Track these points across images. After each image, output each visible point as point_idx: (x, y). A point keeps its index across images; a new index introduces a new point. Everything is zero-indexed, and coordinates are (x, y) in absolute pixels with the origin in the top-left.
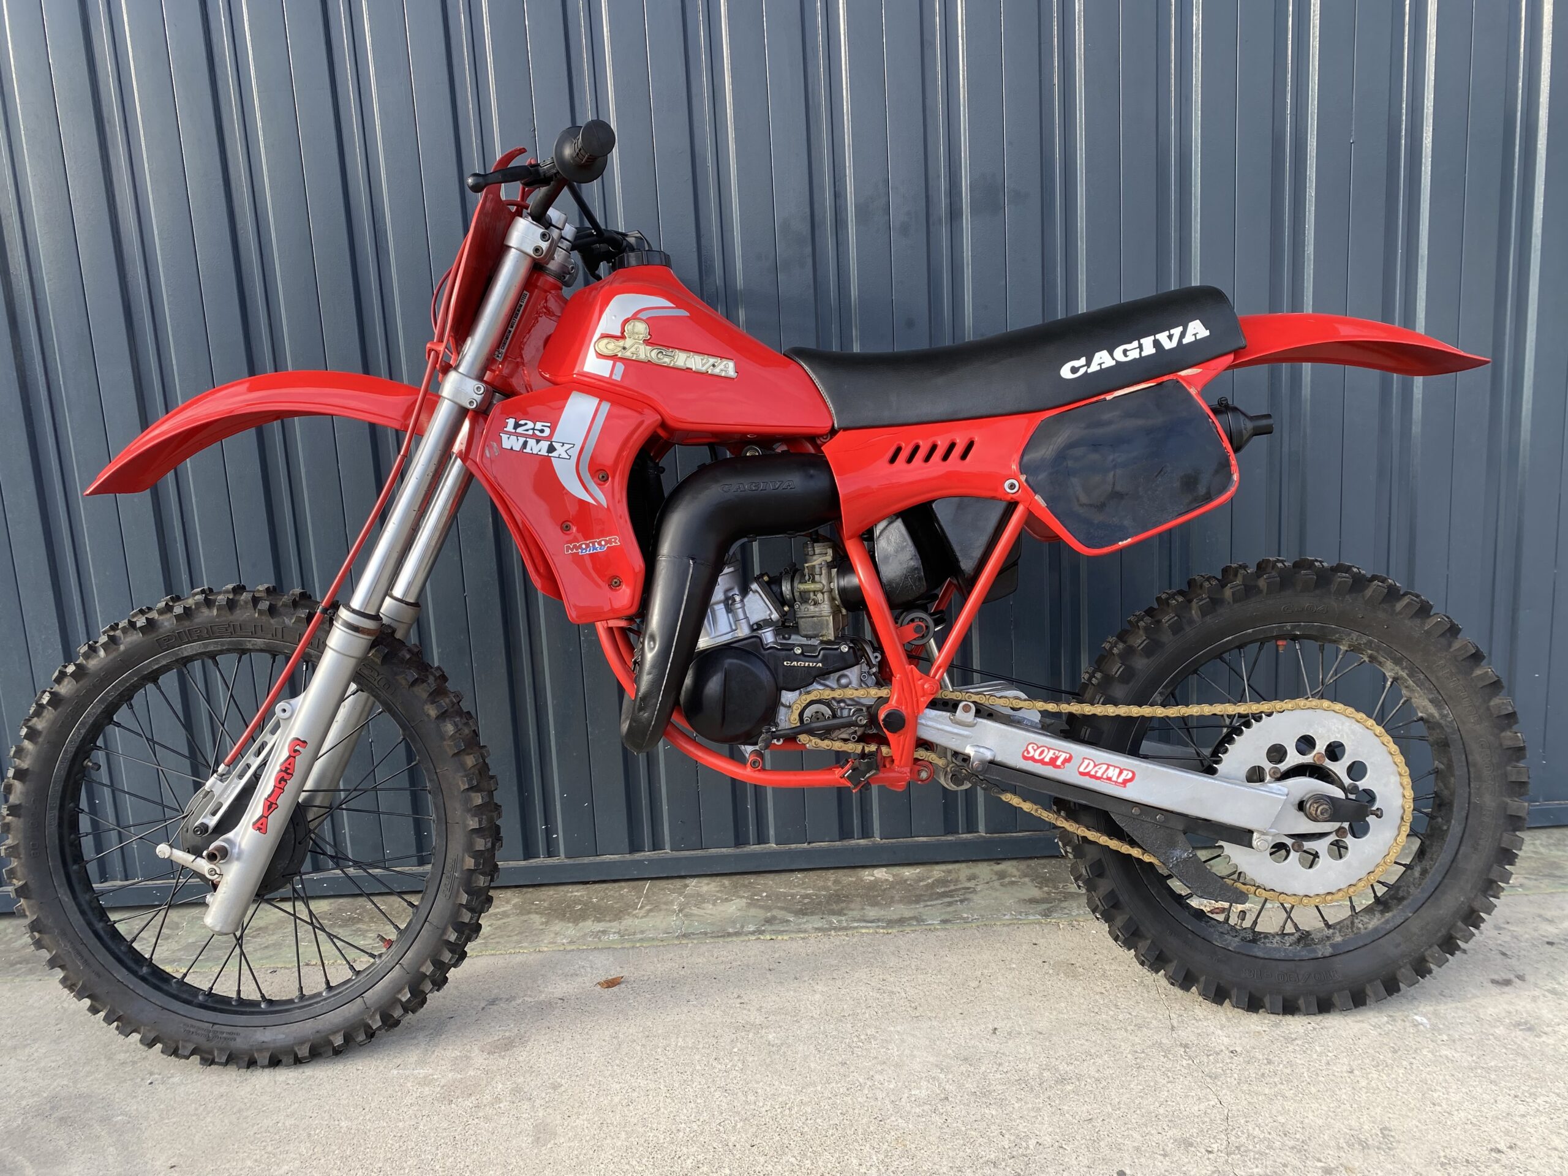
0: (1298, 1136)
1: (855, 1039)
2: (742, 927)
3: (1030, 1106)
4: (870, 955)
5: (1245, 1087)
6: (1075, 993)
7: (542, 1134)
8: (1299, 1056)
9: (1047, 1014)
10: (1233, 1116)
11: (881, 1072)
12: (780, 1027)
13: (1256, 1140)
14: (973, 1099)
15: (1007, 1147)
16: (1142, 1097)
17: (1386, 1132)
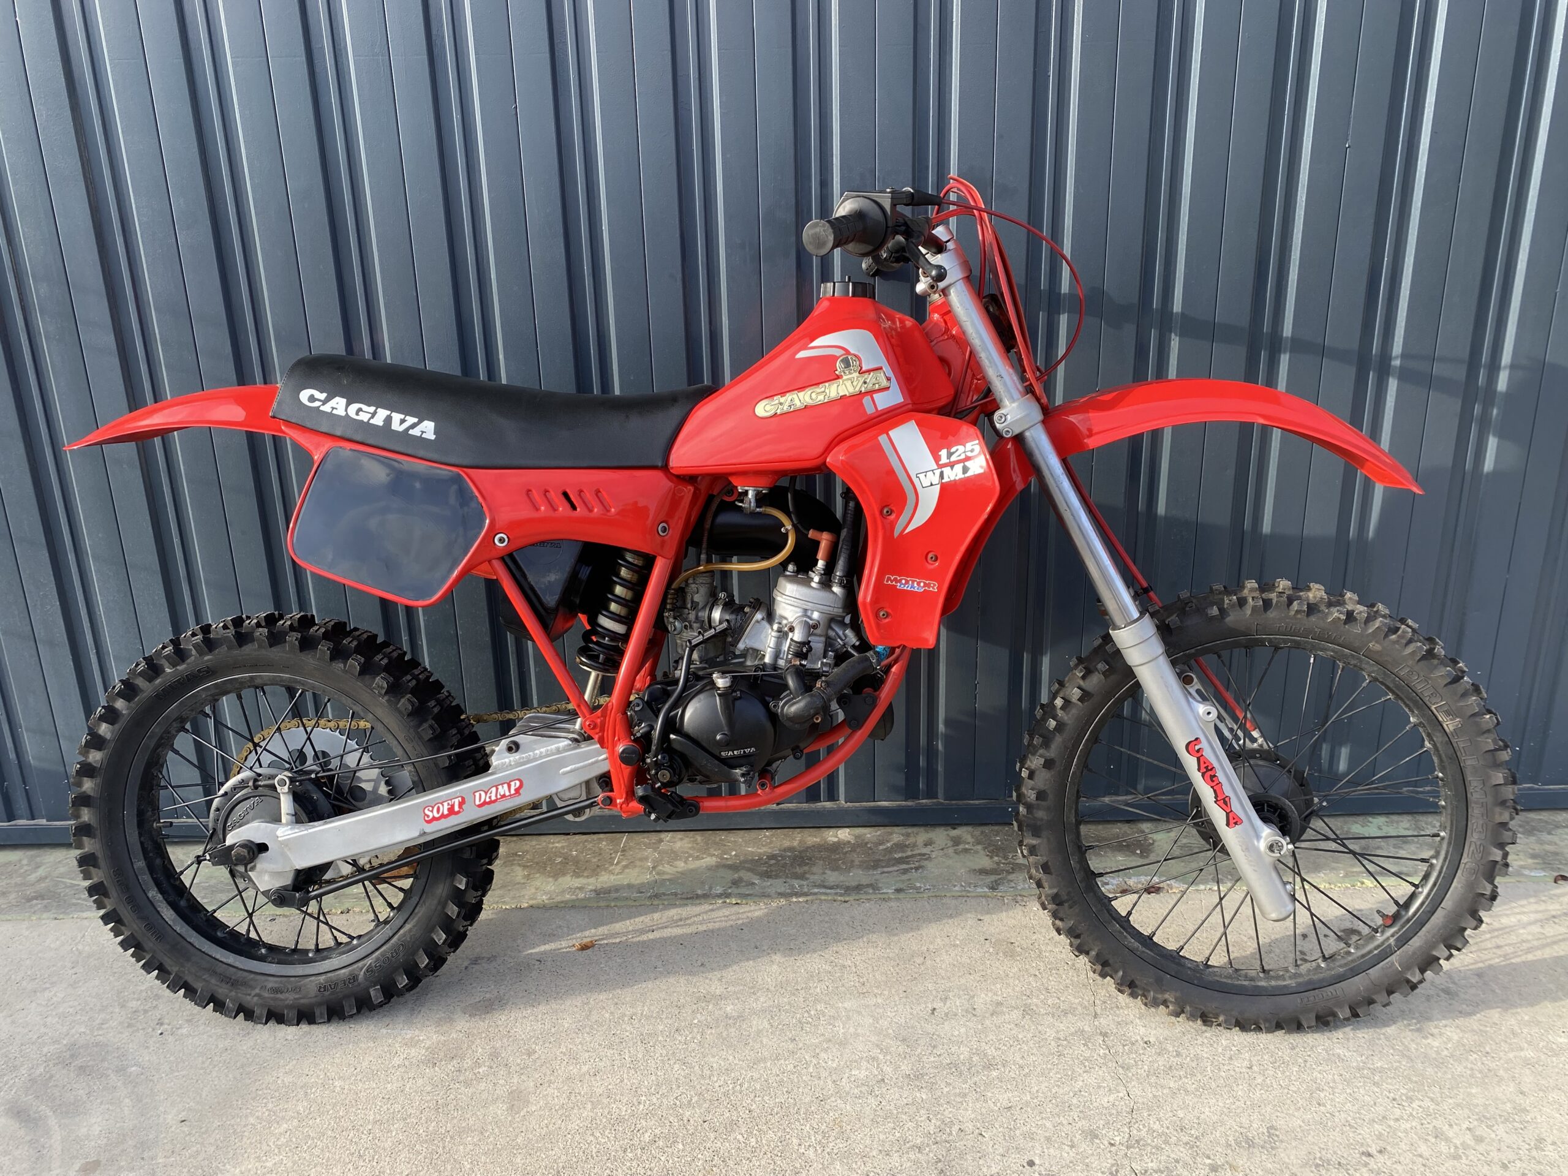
0: (1193, 1132)
1: (806, 1015)
2: (711, 888)
3: (958, 1091)
4: (826, 925)
5: (1153, 1079)
6: (1011, 975)
7: (516, 1099)
8: (1206, 1050)
9: (983, 995)
10: (1138, 1110)
11: (826, 1050)
12: (738, 999)
13: (1155, 1134)
14: (906, 1081)
15: (932, 1132)
16: (1059, 1086)
17: (1272, 1131)
